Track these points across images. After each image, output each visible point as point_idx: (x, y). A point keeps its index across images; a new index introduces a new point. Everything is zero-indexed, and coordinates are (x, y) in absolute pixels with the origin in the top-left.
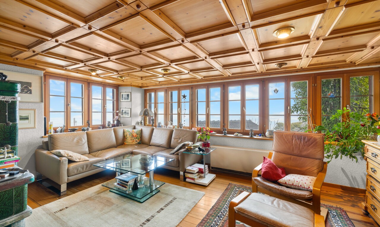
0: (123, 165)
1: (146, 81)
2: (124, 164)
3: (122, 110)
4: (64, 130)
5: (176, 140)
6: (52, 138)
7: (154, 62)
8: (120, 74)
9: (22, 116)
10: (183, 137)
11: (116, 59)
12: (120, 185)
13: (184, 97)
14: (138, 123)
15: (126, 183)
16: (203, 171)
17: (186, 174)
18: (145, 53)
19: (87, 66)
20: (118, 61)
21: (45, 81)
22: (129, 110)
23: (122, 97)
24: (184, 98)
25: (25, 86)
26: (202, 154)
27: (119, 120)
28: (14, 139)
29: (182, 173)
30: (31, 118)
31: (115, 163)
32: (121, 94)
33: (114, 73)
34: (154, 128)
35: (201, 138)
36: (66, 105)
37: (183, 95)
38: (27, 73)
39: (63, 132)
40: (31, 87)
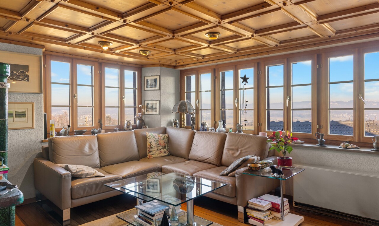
0: (149, 188)
1: (182, 56)
2: (151, 187)
3: (148, 104)
4: (68, 132)
5: (231, 152)
6: (53, 142)
7: (194, 20)
8: (142, 47)
9: (18, 112)
10: (243, 147)
11: (134, 21)
12: (142, 219)
13: (245, 79)
14: (170, 124)
15: (151, 217)
16: (280, 208)
17: (248, 210)
18: (177, 6)
19: (96, 36)
20: (138, 23)
21: (45, 63)
22: (158, 102)
23: (147, 84)
24: (245, 82)
25: (21, 70)
26: (277, 178)
27: (143, 118)
28: (3, 142)
29: (241, 209)
30: (29, 114)
31: (137, 183)
32: (146, 78)
33: (133, 45)
34: (196, 131)
35: (274, 150)
36: (71, 96)
37: (243, 77)
38: (23, 53)
39: (68, 135)
40: (28, 71)
